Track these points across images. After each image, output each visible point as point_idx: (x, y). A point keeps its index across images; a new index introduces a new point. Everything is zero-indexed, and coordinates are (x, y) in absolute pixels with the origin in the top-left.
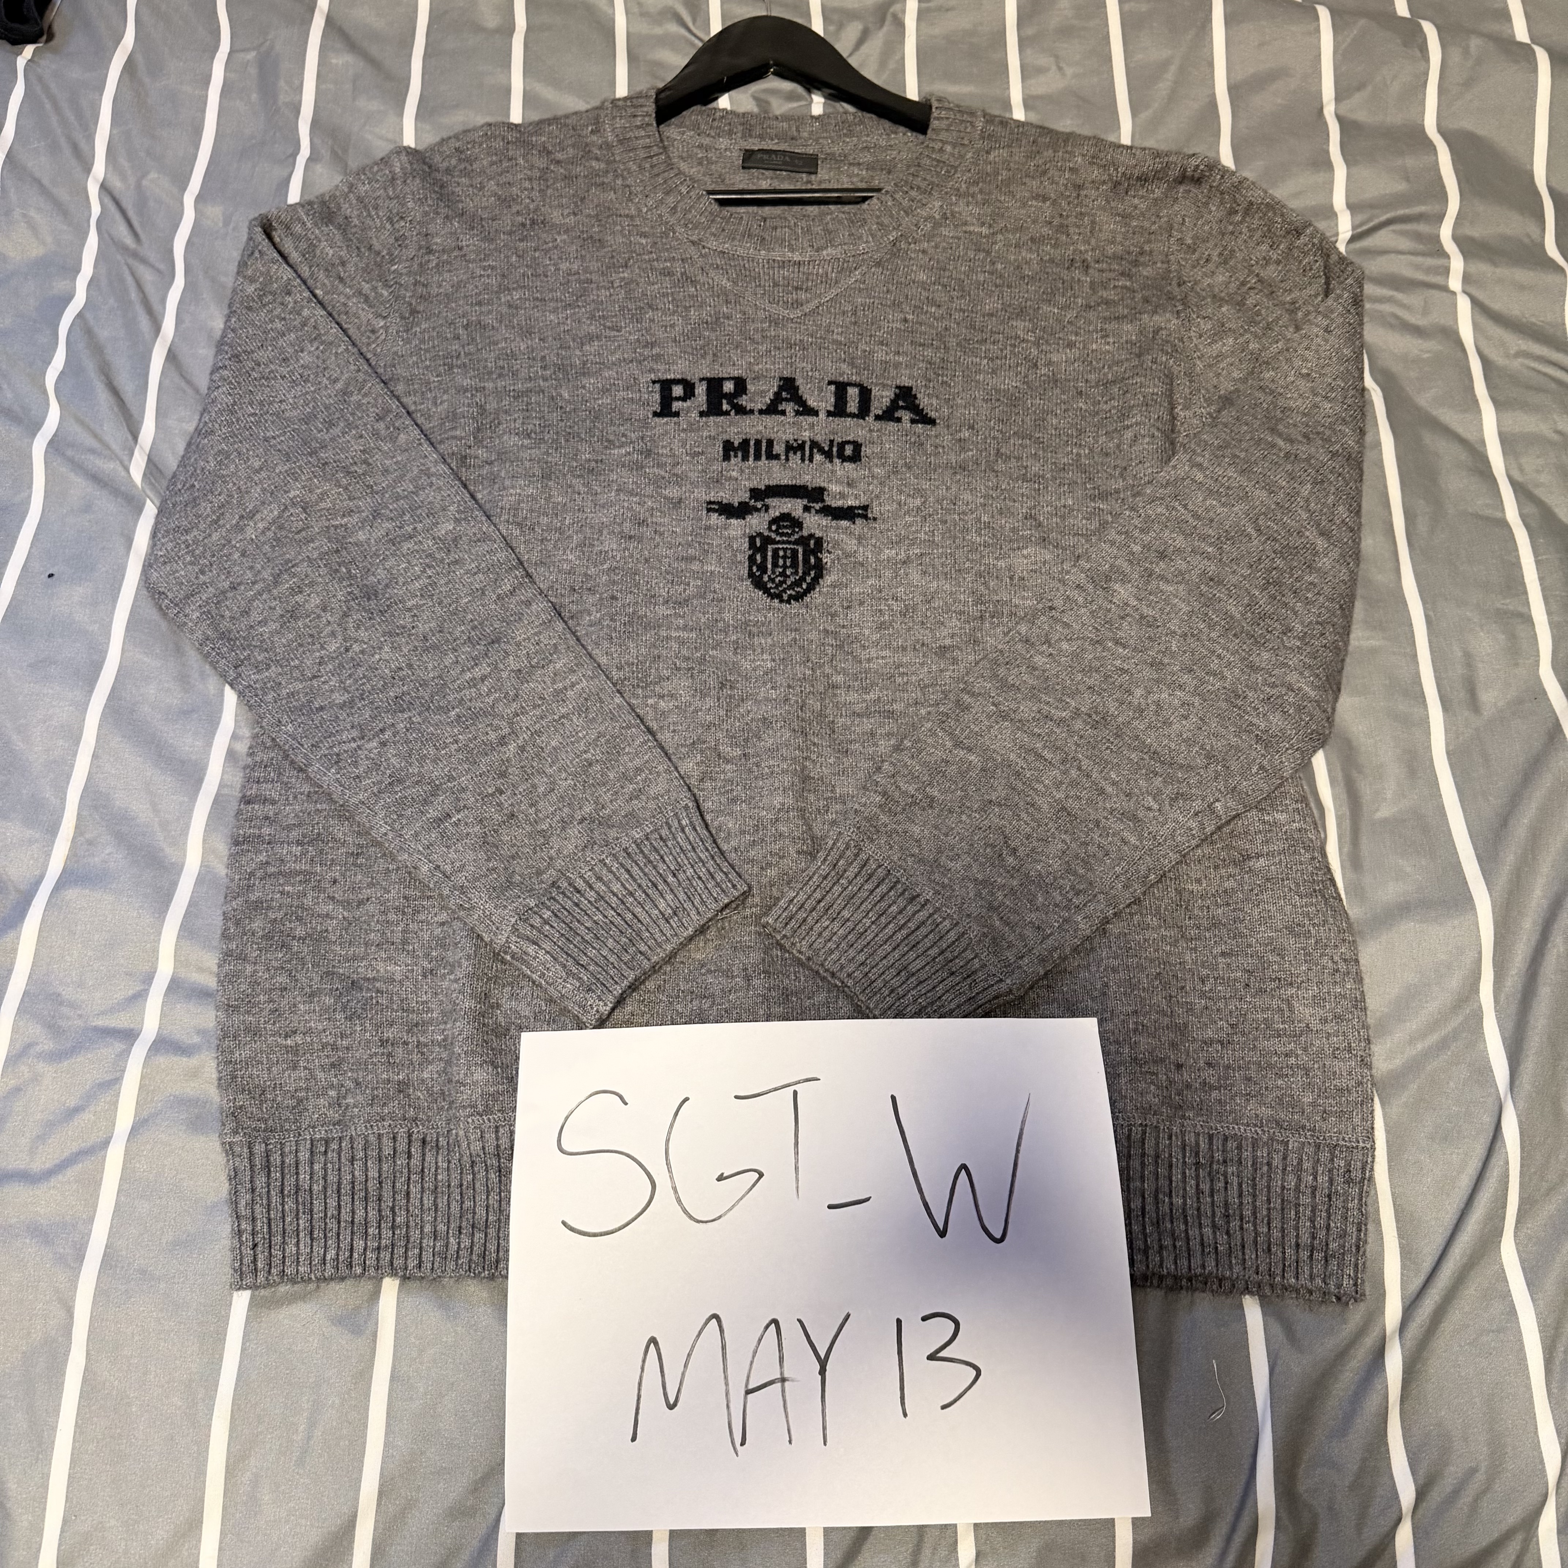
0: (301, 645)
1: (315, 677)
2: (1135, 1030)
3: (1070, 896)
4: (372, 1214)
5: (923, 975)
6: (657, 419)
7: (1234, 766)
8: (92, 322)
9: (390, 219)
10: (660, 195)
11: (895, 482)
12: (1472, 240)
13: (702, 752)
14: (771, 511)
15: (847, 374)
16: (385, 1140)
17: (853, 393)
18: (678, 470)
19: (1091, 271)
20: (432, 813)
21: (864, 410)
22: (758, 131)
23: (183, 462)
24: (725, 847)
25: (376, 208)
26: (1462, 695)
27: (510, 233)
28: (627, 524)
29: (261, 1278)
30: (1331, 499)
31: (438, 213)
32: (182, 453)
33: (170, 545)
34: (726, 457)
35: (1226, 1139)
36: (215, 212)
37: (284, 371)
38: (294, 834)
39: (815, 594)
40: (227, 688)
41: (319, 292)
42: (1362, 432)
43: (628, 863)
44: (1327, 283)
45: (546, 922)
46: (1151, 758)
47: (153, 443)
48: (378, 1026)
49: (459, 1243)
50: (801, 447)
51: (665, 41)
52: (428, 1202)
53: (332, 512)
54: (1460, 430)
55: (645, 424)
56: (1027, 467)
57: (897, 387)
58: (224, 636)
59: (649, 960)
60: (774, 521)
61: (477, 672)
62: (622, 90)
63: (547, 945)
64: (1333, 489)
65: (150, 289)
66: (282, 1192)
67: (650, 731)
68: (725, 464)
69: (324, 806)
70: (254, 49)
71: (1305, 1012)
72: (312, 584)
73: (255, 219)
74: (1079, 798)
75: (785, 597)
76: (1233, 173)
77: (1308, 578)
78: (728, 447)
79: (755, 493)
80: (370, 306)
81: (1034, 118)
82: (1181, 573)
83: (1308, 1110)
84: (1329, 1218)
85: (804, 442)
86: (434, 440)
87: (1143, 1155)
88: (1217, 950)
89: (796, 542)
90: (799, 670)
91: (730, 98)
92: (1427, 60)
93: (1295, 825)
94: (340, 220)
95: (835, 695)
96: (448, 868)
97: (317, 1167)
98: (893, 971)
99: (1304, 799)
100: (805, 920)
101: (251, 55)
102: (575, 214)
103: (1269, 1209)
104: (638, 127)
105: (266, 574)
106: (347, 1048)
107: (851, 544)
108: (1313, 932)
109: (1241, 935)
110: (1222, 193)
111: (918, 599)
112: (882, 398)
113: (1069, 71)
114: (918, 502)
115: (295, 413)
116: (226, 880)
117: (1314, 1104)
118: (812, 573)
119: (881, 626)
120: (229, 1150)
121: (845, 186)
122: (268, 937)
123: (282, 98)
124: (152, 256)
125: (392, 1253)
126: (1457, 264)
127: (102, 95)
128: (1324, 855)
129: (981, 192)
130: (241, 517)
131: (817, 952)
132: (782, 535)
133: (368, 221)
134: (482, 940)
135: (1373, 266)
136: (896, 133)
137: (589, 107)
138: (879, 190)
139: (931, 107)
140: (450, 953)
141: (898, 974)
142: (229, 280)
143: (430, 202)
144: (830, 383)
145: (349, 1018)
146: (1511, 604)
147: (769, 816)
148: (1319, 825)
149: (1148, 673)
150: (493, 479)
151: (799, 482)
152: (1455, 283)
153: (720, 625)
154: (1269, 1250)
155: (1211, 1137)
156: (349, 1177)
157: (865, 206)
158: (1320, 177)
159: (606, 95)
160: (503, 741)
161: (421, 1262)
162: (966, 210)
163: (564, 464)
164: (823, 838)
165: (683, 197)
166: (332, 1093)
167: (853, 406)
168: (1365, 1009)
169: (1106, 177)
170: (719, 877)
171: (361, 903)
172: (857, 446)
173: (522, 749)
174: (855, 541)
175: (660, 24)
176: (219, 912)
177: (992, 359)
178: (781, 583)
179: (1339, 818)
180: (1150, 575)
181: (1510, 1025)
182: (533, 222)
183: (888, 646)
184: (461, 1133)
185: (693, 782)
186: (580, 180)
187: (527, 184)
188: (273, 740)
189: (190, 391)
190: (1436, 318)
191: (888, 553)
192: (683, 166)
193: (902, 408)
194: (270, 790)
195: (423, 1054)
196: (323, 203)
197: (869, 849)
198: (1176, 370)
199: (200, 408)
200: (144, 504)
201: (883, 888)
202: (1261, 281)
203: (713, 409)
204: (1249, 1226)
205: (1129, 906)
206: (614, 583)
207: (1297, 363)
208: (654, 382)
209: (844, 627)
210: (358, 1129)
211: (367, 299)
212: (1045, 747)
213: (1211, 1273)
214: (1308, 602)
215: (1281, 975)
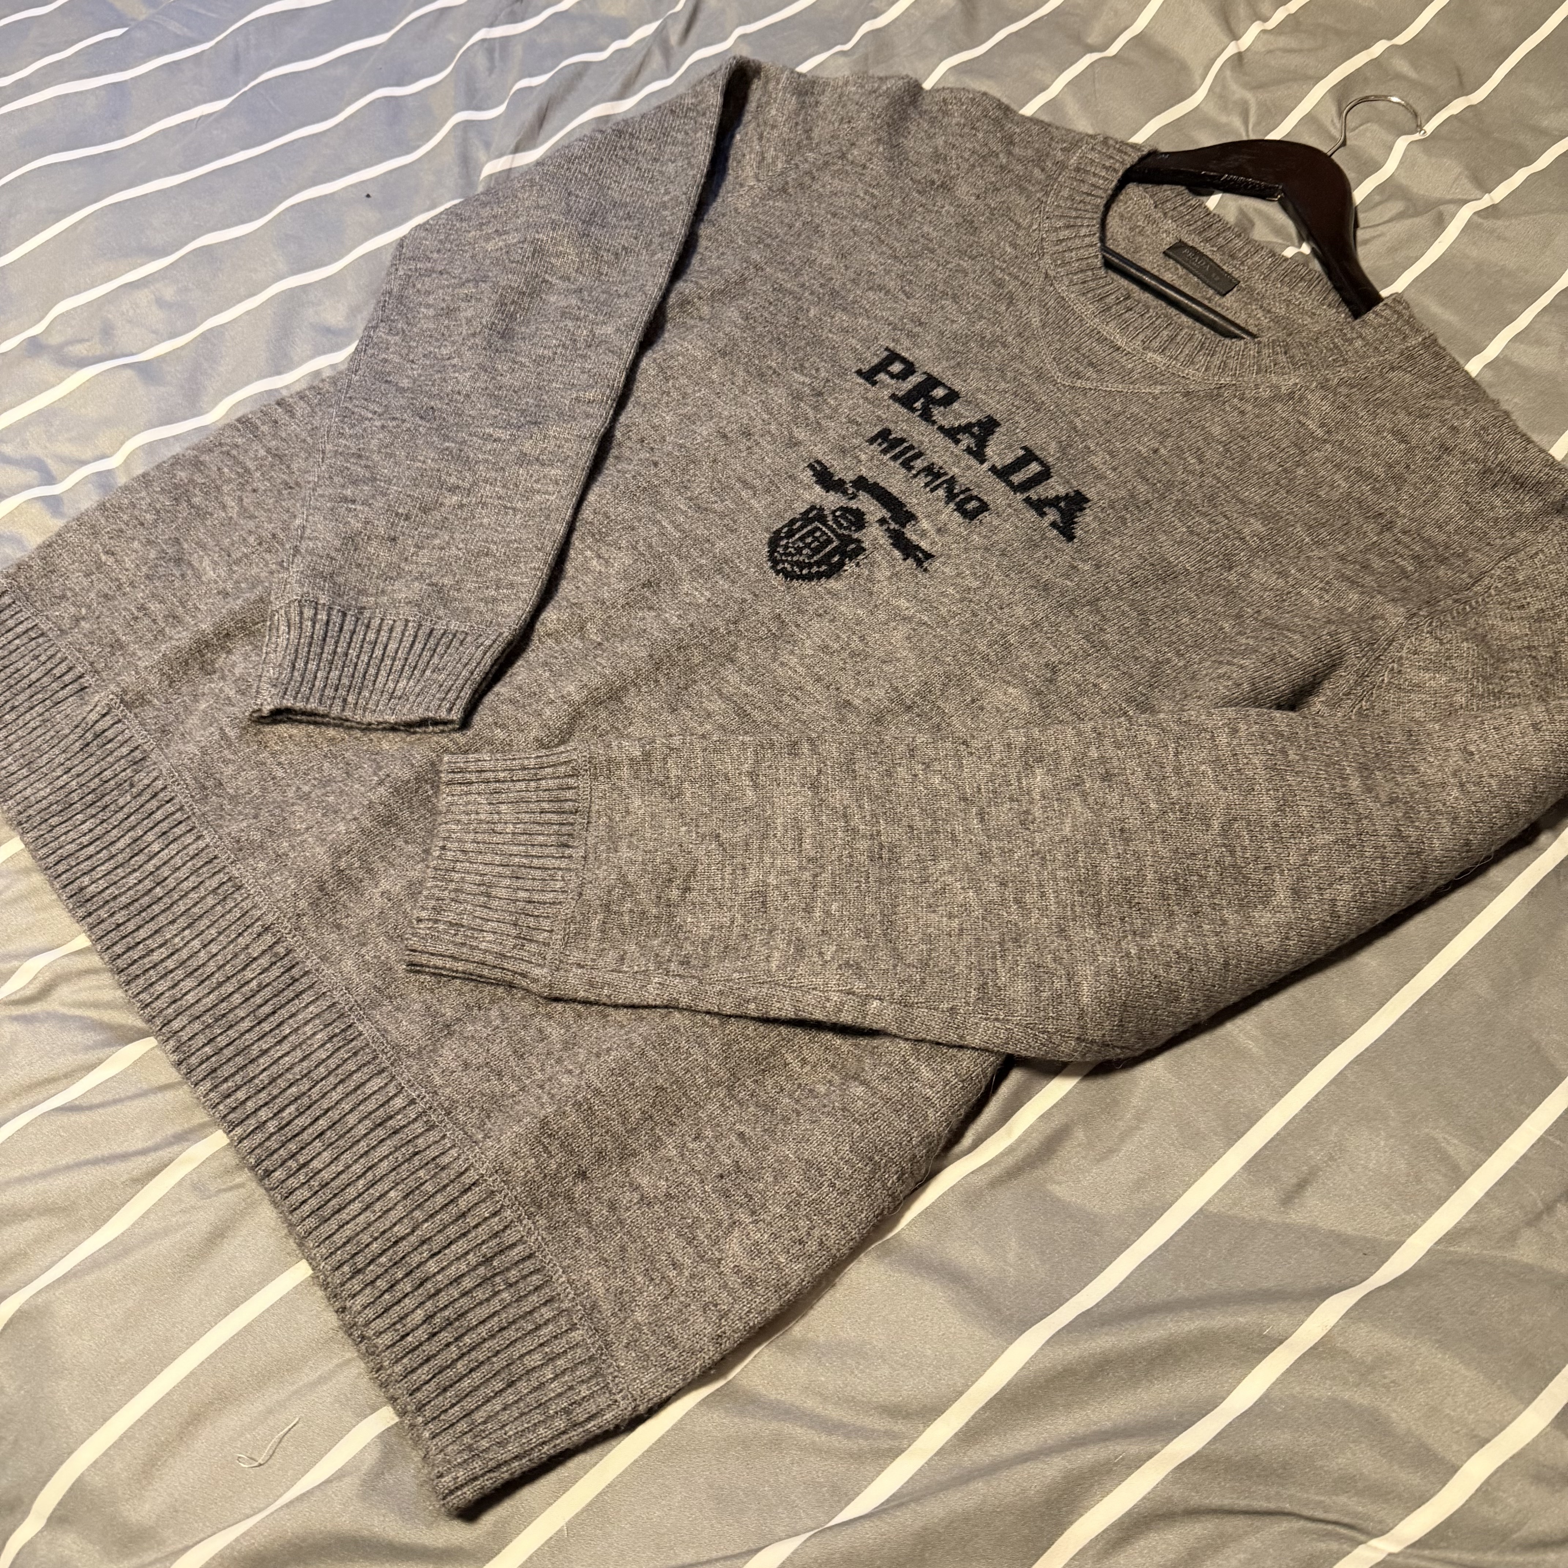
6: (855, 375)
10: (1059, 224)
11: (978, 556)
14: (853, 501)
17: (1033, 467)
18: (826, 422)
20: (348, 492)
21: (1024, 487)
22: (1211, 235)
25: (844, 106)
27: (916, 182)
28: (734, 427)
31: (875, 133)
34: (872, 441)
37: (644, 165)
39: (807, 585)
40: (357, 342)
46: (881, 922)
50: (938, 475)
51: (1216, 126)
55: (843, 375)
57: (1075, 490)
59: (343, 710)
60: (845, 510)
61: (499, 433)
62: (1137, 138)
68: (866, 444)
75: (780, 567)
78: (884, 434)
79: (860, 482)
80: (759, 168)
85: (945, 474)
88: (740, 1127)
90: (718, 624)
91: (1221, 199)
93: (929, 1092)
95: (723, 665)
96: (308, 532)
100: (470, 783)
102: (978, 197)
104: (1104, 167)
107: (883, 573)
111: (879, 653)
112: (1051, 488)
114: (975, 584)
117: (637, 1326)
119: (825, 648)
121: (1236, 320)
132: (837, 523)
143: (879, 121)
144: (1023, 448)
149: (971, 857)
151: (902, 498)
153: (707, 545)
157: (1227, 341)
160: (454, 489)
163: (747, 356)
165: (1077, 237)
167: (1019, 477)
170: (452, 695)
173: (461, 506)
174: (888, 574)
177: (1192, 533)
178: (790, 554)
182: (942, 185)
183: (808, 667)
184: (96, 698)
186: (1010, 176)
187: (967, 154)
193: (1057, 507)
203: (906, 399)
208: (887, 349)
209: (798, 626)
215: (757, 1197)
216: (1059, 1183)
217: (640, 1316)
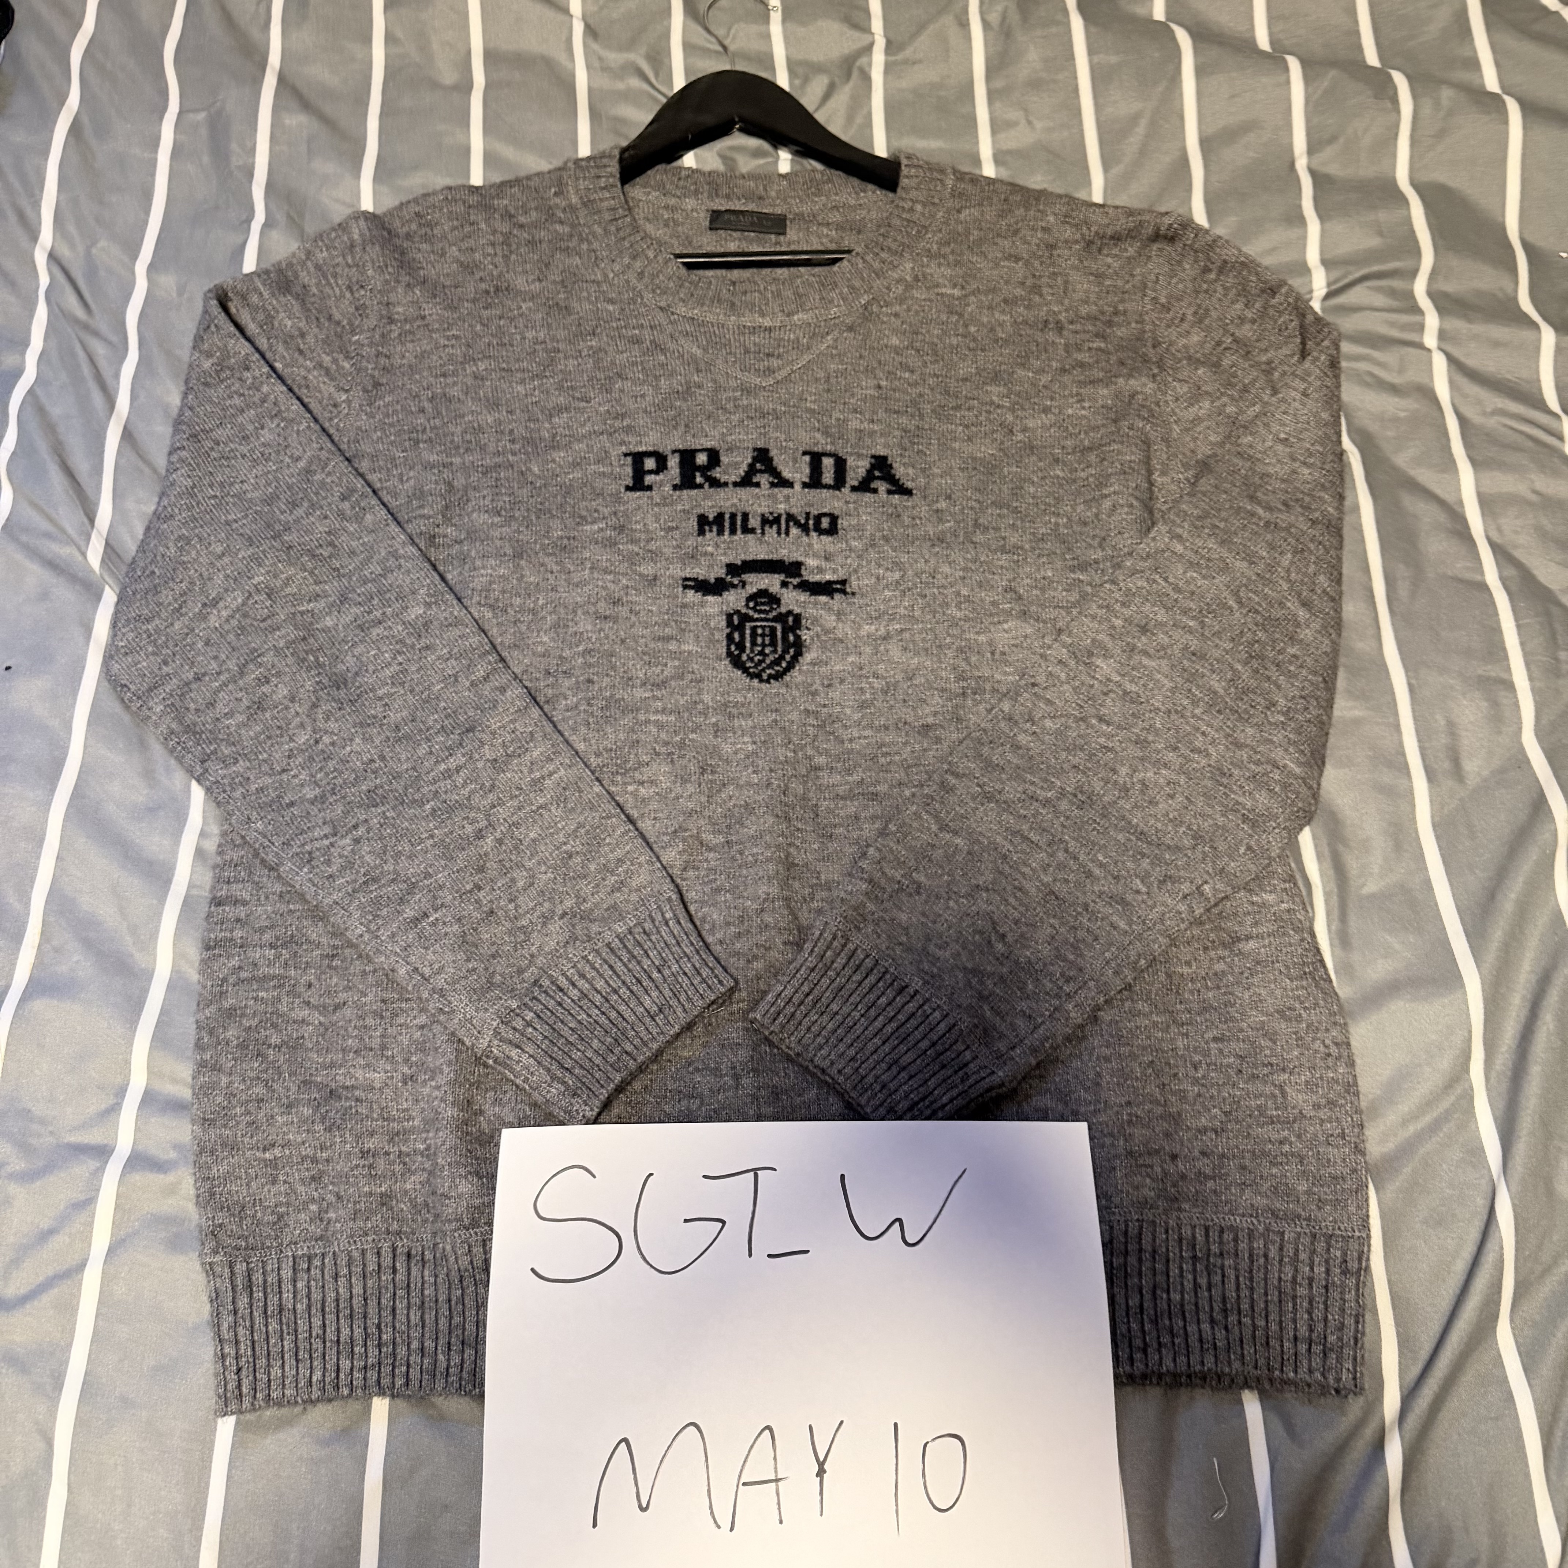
0: (269, 738)
1: (284, 771)
2: (1130, 1122)
3: (1060, 983)
4: (358, 1332)
5: (913, 1069)
6: (629, 493)
7: (1222, 847)
8: (44, 400)
9: (349, 288)
10: (626, 260)
11: (873, 555)
12: (1446, 295)
13: (684, 840)
14: (748, 587)
15: (823, 444)
16: (369, 1255)
17: (828, 463)
18: (653, 546)
19: (1065, 333)
20: (409, 913)
21: (839, 482)
22: (725, 190)
23: (142, 547)
24: (710, 939)
25: (335, 276)
26: (1447, 765)
27: (474, 301)
28: (602, 605)
29: (246, 1404)
30: (1312, 569)
31: (398, 282)
32: (141, 537)
33: (131, 636)
34: (701, 532)
35: (1222, 1231)
36: (168, 281)
37: (244, 449)
38: (267, 937)
39: (795, 672)
40: (194, 783)
41: (278, 365)
42: (1341, 498)
43: (612, 959)
44: (1303, 343)
45: (529, 1024)
47: (111, 526)
48: (358, 1137)
49: (448, 1360)
50: (777, 520)
51: (627, 96)
52: (415, 1318)
53: (297, 598)
54: (1438, 491)
55: (618, 500)
56: (1004, 538)
57: (873, 457)
58: (189, 729)
59: (635, 1060)
60: (749, 599)
61: (452, 763)
62: (584, 150)
63: (530, 1049)
64: (1313, 558)
65: (102, 364)
66: (265, 1312)
67: (631, 820)
68: (700, 539)
69: (298, 906)
70: (203, 110)
71: (1298, 1098)
72: (279, 674)
73: (210, 291)
74: (1067, 881)
75: (765, 676)
76: (1207, 232)
77: (1292, 650)
78: (703, 521)
79: (732, 569)
80: (332, 379)
81: (1005, 174)
82: (1163, 648)
83: (1303, 1198)
84: (1326, 1309)
85: (780, 515)
86: (400, 519)
87: (1140, 1250)
88: (1209, 1035)
89: (775, 619)
90: (782, 753)
91: (696, 155)
92: (1398, 111)
93: (1284, 906)
94: (298, 289)
95: (818, 777)
96: (427, 971)
97: (300, 1285)
98: (884, 1066)
99: (1291, 879)
100: (793, 1015)
101: (201, 116)
102: (539, 280)
103: (1266, 1302)
104: (602, 189)
105: (232, 665)
106: (327, 1161)
107: (830, 620)
108: (1304, 1015)
109: (1232, 1019)
110: (1196, 251)
111: (899, 677)
112: (858, 468)
113: (1039, 125)
114: (897, 575)
115: (256, 494)
116: (199, 987)
117: (1309, 1193)
118: (792, 651)
119: (863, 705)
120: (210, 1270)
121: (814, 248)
122: (243, 1046)
123: (236, 161)
124: (103, 327)
125: (379, 1372)
126: (1432, 320)
127: (46, 159)
128: (1313, 935)
129: (953, 252)
130: (204, 605)
131: (806, 1047)
132: (760, 612)
133: (327, 290)
134: (463, 1044)
135: (1348, 324)
136: (864, 191)
137: (551, 167)
138: (849, 252)
139: (899, 164)
140: (430, 1059)
141: (889, 1068)
142: (185, 353)
143: (390, 270)
144: (805, 453)
145: (328, 1129)
146: (1493, 671)
147: (755, 906)
148: (1307, 905)
149: (1134, 751)
150: (464, 559)
151: (775, 557)
152: (1430, 340)
153: (700, 707)
154: (1268, 1343)
155: (1207, 1229)
156: (333, 1295)
157: (835, 268)
158: (1293, 233)
159: (568, 154)
160: (479, 835)
161: (408, 1380)
162: (938, 272)
163: (535, 542)
164: (811, 927)
165: (650, 262)
166: (314, 1207)
167: (828, 477)
168: (1357, 1094)
169: (1078, 236)
170: (705, 972)
171: (337, 1007)
172: (834, 519)
173: (500, 842)
174: (834, 618)
175: (622, 79)
176: (192, 1020)
177: (967, 426)
178: (760, 662)
179: (1327, 895)
180: (1132, 650)
181: (1501, 1105)
182: (497, 289)
183: (870, 726)
184: (448, 1247)
185: (676, 872)
186: (544, 245)
187: (490, 250)
188: (243, 837)
189: (147, 470)
190: (1412, 376)
191: (867, 629)
192: (649, 228)
193: (878, 478)
194: (240, 891)
195: (405, 1164)
196: (280, 271)
197: (856, 939)
198: (1153, 435)
199: (158, 489)
200: (103, 590)
201: (872, 979)
202: (1236, 341)
203: (687, 482)
204: (1247, 1321)
205: (1120, 991)
206: (590, 666)
207: (1275, 427)
208: (626, 455)
209: (825, 706)
210: (341, 1244)
211: (327, 372)
212: (1031, 829)
213: (1209, 1370)
214: (1291, 675)
215: (1274, 1060)
216: (1364, 885)
217: (1302, 1187)
